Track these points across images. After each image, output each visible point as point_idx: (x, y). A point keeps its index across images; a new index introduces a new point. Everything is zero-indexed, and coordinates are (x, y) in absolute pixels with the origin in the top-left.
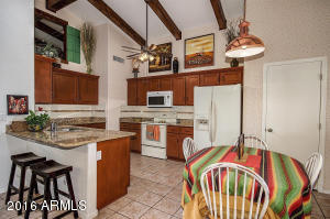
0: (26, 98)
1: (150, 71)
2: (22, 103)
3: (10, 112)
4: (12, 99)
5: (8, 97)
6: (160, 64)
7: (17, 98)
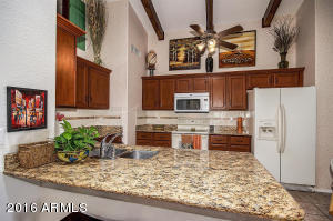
0: (43, 94)
1: (171, 68)
2: (36, 105)
3: (13, 126)
4: (18, 95)
5: (11, 91)
6: (185, 61)
7: (28, 93)
